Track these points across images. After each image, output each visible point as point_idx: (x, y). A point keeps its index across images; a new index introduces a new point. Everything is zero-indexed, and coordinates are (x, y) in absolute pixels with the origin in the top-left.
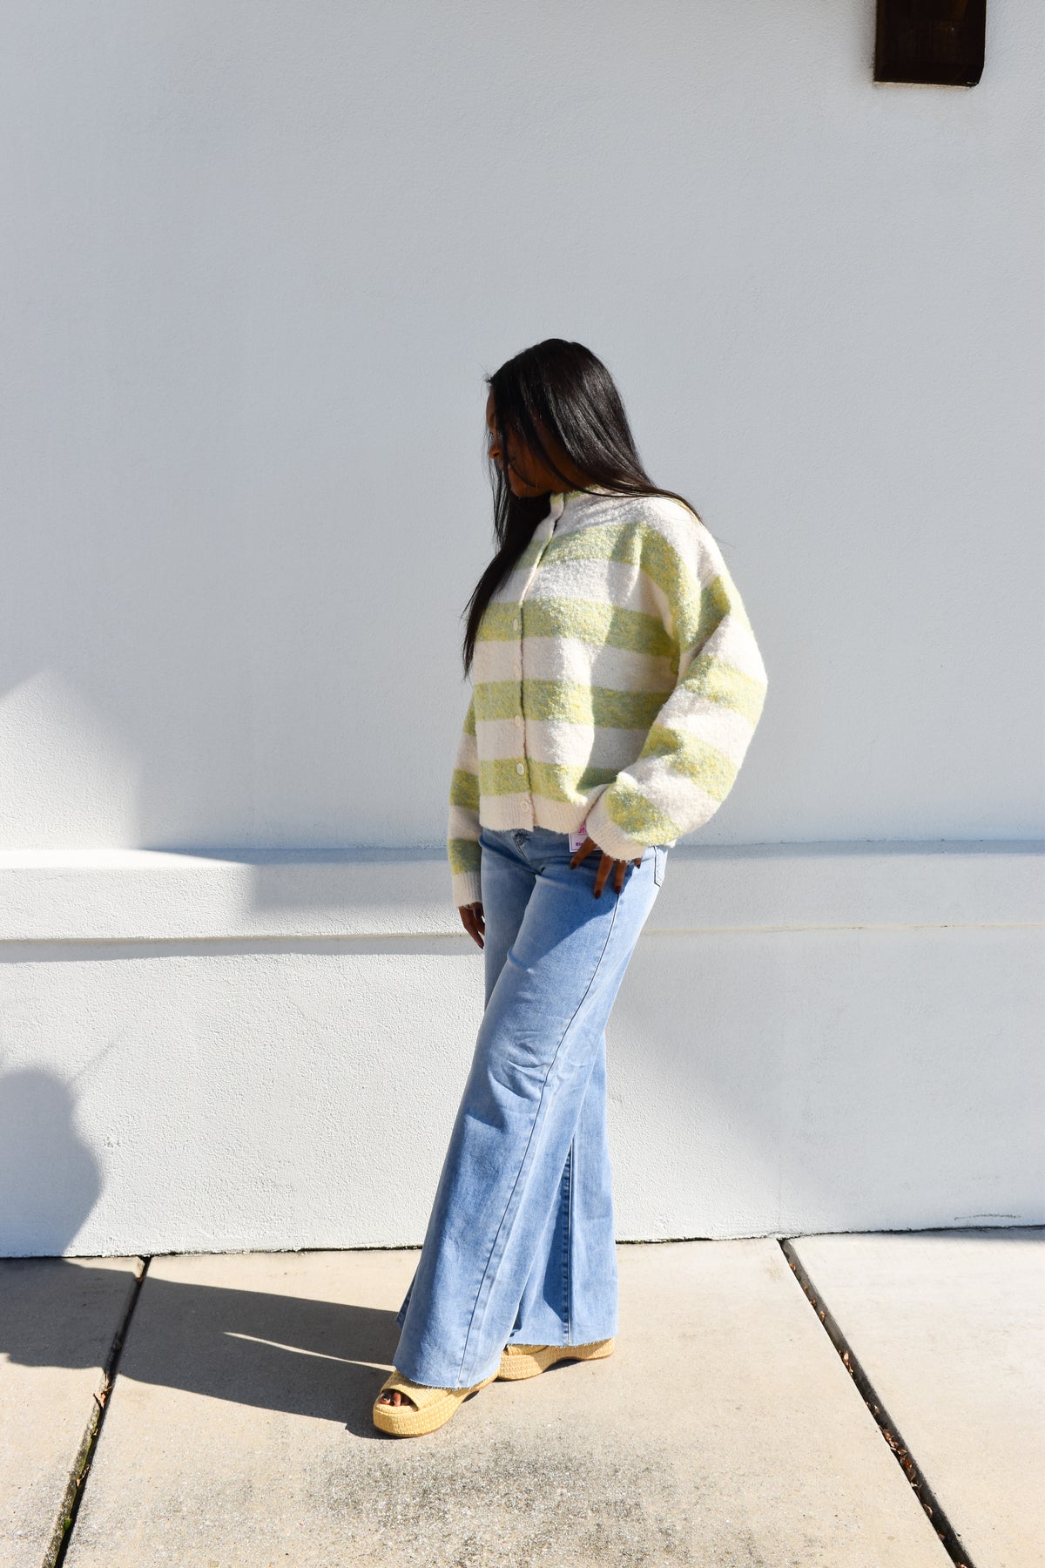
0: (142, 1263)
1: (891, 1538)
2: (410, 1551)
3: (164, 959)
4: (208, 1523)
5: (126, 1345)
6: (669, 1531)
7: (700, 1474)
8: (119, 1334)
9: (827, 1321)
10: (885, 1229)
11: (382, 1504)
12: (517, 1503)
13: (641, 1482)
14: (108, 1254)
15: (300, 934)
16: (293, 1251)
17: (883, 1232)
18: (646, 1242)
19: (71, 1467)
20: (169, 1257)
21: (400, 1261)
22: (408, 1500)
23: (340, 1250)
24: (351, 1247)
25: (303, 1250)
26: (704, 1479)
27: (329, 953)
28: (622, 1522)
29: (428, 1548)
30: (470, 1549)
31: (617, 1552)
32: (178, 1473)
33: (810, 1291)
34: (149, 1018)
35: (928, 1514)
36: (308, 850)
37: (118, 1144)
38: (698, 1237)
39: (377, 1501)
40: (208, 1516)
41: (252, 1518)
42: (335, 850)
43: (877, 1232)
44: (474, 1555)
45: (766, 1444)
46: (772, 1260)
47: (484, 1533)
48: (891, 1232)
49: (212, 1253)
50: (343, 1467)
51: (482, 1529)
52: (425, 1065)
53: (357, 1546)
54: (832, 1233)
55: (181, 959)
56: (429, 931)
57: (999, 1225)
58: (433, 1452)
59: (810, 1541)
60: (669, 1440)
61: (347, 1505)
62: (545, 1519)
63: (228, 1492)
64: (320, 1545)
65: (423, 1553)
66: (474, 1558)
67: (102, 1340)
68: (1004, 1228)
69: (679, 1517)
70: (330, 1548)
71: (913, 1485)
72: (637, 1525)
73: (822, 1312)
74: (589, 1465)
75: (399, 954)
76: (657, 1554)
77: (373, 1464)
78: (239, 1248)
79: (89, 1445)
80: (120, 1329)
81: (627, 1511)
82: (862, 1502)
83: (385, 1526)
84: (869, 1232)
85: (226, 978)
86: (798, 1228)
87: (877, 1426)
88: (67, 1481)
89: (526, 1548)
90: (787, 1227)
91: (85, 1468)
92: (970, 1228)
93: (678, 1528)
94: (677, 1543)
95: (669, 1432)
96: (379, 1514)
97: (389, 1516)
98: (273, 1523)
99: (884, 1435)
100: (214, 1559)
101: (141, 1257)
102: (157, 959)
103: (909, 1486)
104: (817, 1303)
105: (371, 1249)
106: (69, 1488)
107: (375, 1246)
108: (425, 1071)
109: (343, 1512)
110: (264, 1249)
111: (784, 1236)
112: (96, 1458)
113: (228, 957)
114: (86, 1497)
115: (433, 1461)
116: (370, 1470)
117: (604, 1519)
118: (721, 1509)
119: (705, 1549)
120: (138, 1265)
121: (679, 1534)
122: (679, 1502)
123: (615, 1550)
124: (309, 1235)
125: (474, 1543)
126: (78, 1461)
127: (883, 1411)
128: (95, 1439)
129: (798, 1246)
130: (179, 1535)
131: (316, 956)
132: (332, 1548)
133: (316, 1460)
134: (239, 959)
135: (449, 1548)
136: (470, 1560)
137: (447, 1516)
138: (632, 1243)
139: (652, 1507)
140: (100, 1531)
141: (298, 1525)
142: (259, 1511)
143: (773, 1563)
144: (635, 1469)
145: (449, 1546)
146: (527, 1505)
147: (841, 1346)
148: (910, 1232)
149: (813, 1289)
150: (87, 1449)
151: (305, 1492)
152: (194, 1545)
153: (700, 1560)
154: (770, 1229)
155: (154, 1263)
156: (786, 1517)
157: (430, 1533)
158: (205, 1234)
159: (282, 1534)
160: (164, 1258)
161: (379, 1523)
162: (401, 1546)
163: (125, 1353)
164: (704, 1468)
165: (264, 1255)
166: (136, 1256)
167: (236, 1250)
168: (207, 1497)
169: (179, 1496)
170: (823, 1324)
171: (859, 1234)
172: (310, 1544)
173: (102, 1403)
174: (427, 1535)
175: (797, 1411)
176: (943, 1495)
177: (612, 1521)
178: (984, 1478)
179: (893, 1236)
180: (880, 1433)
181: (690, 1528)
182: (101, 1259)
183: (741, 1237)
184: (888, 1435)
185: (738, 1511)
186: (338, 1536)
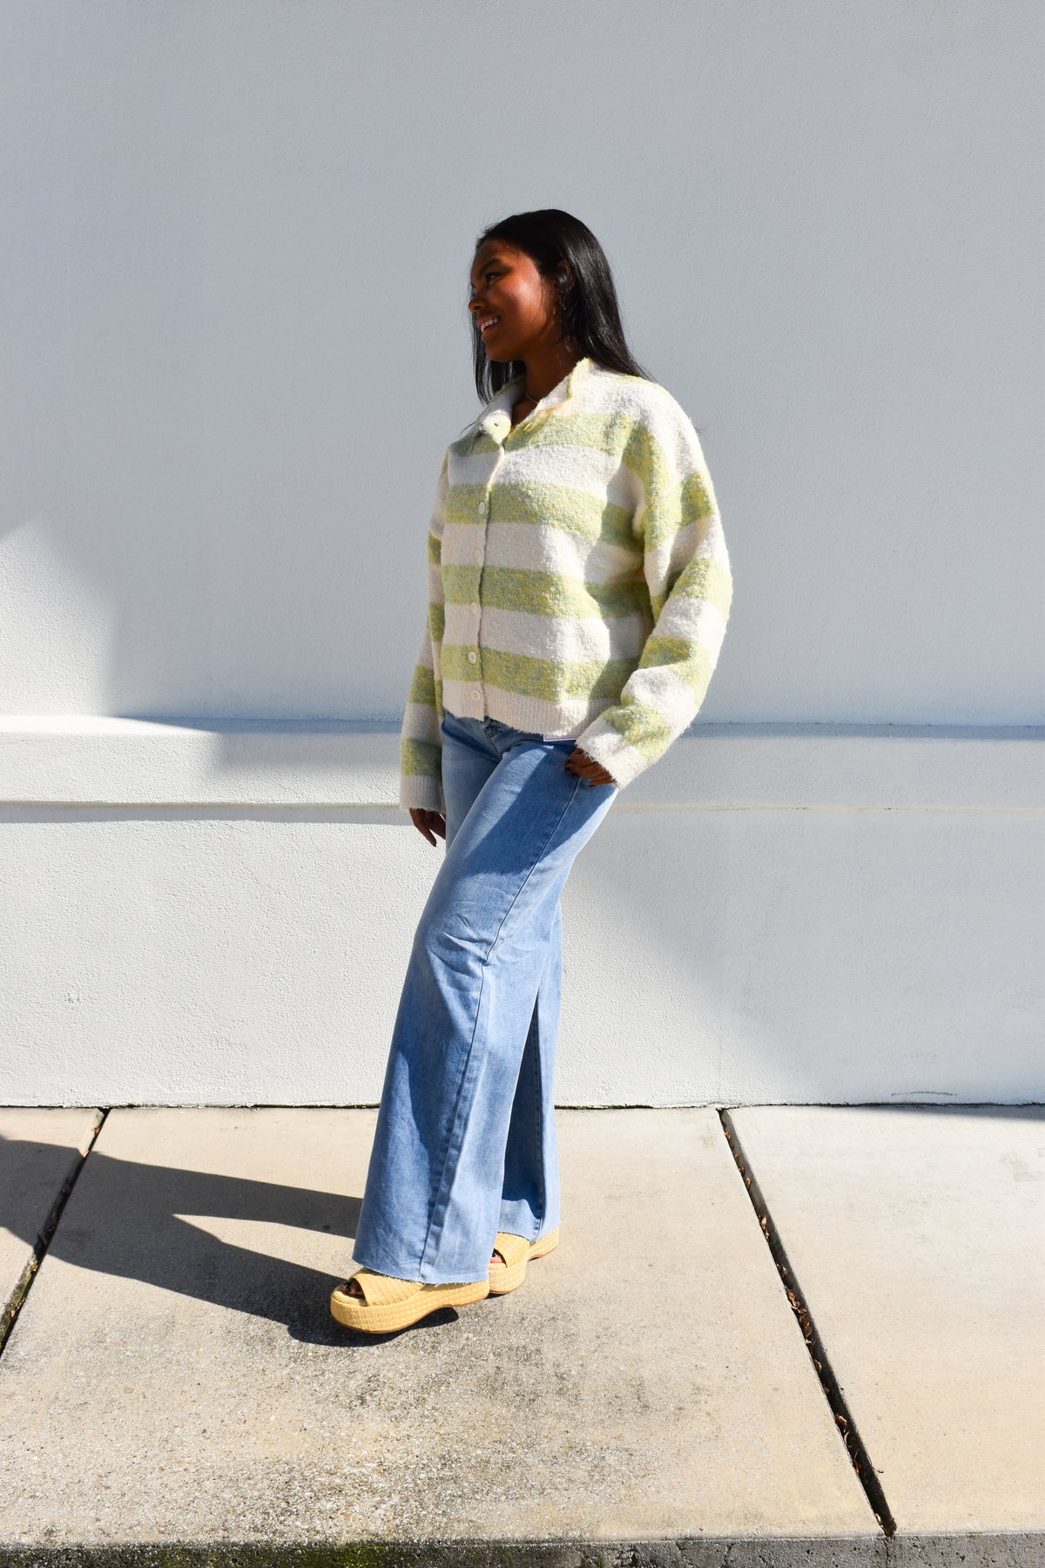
0: (101, 1114)
1: (776, 1389)
2: (315, 1385)
3: (123, 823)
4: (128, 1353)
5: (75, 1189)
6: (564, 1376)
7: (603, 1324)
8: (69, 1179)
9: (752, 1188)
10: (823, 1102)
12: (424, 1345)
13: (545, 1330)
14: (68, 1105)
15: (254, 802)
16: (246, 1107)
17: (821, 1105)
18: (588, 1108)
19: (7, 1299)
20: (127, 1109)
21: (349, 1119)
23: (291, 1107)
24: (308, 1104)
25: (256, 1106)
26: (607, 1329)
27: (283, 821)
28: (521, 1366)
29: (333, 1383)
30: (372, 1385)
31: (511, 1392)
32: (107, 1307)
33: (740, 1160)
34: (107, 880)
35: (817, 1368)
37: (78, 1000)
38: (639, 1104)
40: (129, 1347)
41: (171, 1351)
42: (292, 720)
43: (814, 1105)
44: (375, 1391)
45: (672, 1298)
46: (708, 1127)
47: (388, 1371)
48: (829, 1105)
49: (168, 1107)
51: (387, 1367)
53: (266, 1379)
54: (771, 1105)
55: (139, 823)
56: (380, 801)
57: (936, 1102)
59: (698, 1389)
60: (579, 1292)
61: (262, 1341)
62: (448, 1360)
63: (151, 1326)
64: (232, 1377)
65: (327, 1387)
66: (375, 1393)
67: (52, 1184)
68: (941, 1105)
69: (576, 1363)
70: (240, 1380)
71: (807, 1341)
72: (535, 1369)
73: (748, 1179)
74: (498, 1312)
75: (351, 823)
76: (549, 1396)
77: (293, 1305)
78: (194, 1103)
79: (28, 1280)
80: (72, 1175)
81: (527, 1356)
82: (754, 1355)
83: (295, 1361)
84: (807, 1105)
85: (182, 843)
86: (738, 1099)
87: (783, 1288)
89: (425, 1386)
90: (726, 1097)
91: (20, 1300)
92: (907, 1104)
93: (573, 1373)
94: (570, 1387)
95: (580, 1285)
96: (291, 1351)
97: (301, 1353)
98: (190, 1355)
99: (787, 1294)
100: (129, 1385)
101: (100, 1109)
102: (116, 823)
103: (801, 1344)
104: (745, 1170)
105: (322, 1107)
107: (325, 1105)
109: (257, 1347)
110: (219, 1104)
111: (723, 1106)
112: (31, 1292)
113: (184, 823)
114: (17, 1326)
116: (289, 1310)
117: (505, 1363)
118: (618, 1358)
119: (596, 1393)
120: (97, 1116)
121: (573, 1379)
122: (578, 1349)
123: (510, 1390)
124: (261, 1092)
125: (378, 1380)
126: (15, 1293)
127: (791, 1273)
128: (34, 1274)
129: (735, 1117)
130: (99, 1364)
131: (269, 824)
132: (242, 1380)
134: (194, 824)
135: (352, 1384)
136: (371, 1395)
137: (355, 1355)
138: (575, 1108)
139: (551, 1353)
140: (26, 1357)
141: (213, 1358)
142: (177, 1344)
143: (658, 1408)
144: (542, 1317)
145: (352, 1382)
146: (433, 1347)
147: (761, 1210)
148: (847, 1105)
149: (743, 1158)
150: (26, 1284)
151: (225, 1328)
152: (113, 1373)
153: (589, 1403)
154: (709, 1099)
155: (112, 1115)
156: (679, 1367)
158: (161, 1087)
159: (197, 1366)
160: (122, 1110)
161: (290, 1358)
162: (308, 1380)
163: (73, 1197)
164: (607, 1319)
165: (217, 1109)
166: (96, 1107)
167: (190, 1104)
168: (131, 1330)
169: (105, 1328)
170: (748, 1190)
171: (798, 1107)
172: (222, 1375)
173: (45, 1242)
174: (333, 1371)
175: (706, 1270)
176: (834, 1352)
177: (512, 1365)
178: (877, 1338)
179: (831, 1109)
180: (784, 1292)
181: (585, 1373)
182: (61, 1110)
183: (681, 1106)
184: (791, 1294)
185: (634, 1360)
186: (249, 1369)
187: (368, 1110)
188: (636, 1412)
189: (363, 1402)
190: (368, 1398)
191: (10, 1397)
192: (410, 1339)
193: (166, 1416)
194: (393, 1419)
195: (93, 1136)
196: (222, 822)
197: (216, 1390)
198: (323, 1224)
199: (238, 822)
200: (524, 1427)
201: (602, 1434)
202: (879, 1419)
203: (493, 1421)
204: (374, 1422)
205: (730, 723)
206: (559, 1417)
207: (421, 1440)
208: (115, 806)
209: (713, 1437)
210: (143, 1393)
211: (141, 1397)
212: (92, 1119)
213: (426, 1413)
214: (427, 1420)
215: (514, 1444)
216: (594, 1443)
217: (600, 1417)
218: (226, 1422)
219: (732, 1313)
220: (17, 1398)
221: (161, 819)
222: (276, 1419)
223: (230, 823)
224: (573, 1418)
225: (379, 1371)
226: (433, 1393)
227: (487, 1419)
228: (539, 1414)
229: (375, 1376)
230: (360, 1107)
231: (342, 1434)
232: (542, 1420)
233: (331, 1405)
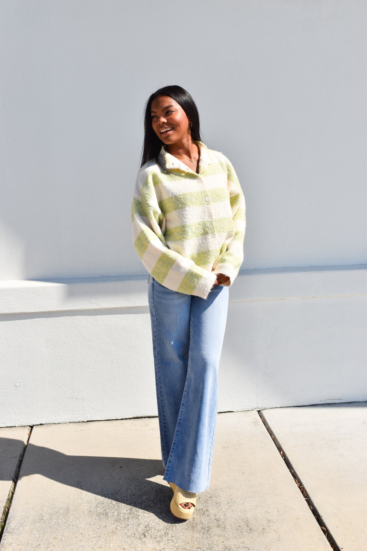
0: (30, 428)
1: (298, 519)
2: (126, 530)
3: (33, 319)
4: (53, 523)
5: (24, 459)
6: (219, 519)
7: (230, 498)
8: (22, 455)
9: (275, 440)
10: (295, 406)
11: (116, 514)
13: (209, 502)
14: (18, 425)
15: (82, 309)
16: (84, 422)
19: (4, 505)
20: (40, 426)
21: (123, 424)
22: (125, 512)
23: (101, 421)
24: (105, 419)
25: (88, 421)
26: (231, 499)
27: (92, 315)
28: (202, 517)
29: (132, 529)
30: (147, 529)
31: (200, 528)
32: (43, 505)
33: (268, 429)
34: (28, 341)
35: (311, 509)
36: (83, 278)
37: (19, 386)
38: (229, 411)
39: (114, 513)
40: (53, 521)
41: (69, 521)
42: (93, 278)
43: (292, 407)
45: (253, 486)
46: (255, 418)
47: (152, 523)
48: (297, 406)
49: (55, 424)
50: (102, 500)
52: (129, 354)
53: (107, 529)
54: (276, 408)
55: (39, 319)
56: (128, 306)
57: (336, 403)
58: (134, 493)
59: (269, 521)
60: (218, 486)
61: (103, 514)
63: (60, 512)
64: (94, 530)
65: (130, 531)
66: (149, 532)
67: (15, 457)
68: (337, 403)
69: (222, 514)
72: (207, 518)
73: (273, 437)
75: (118, 314)
76: (214, 528)
78: (65, 421)
79: (11, 496)
80: (22, 453)
81: (203, 513)
82: (287, 506)
83: (117, 522)
84: (290, 407)
85: (55, 326)
86: (264, 407)
87: (292, 478)
88: (3, 510)
89: (167, 528)
90: (260, 406)
91: (9, 505)
92: (325, 404)
93: (222, 518)
94: (221, 524)
95: (218, 483)
96: (115, 517)
97: (118, 518)
98: (77, 522)
99: (295, 480)
100: (55, 536)
101: (30, 426)
102: (30, 319)
103: (304, 499)
104: (271, 433)
106: (3, 512)
107: (113, 419)
108: (128, 356)
109: (102, 517)
110: (74, 421)
111: (259, 409)
112: (13, 501)
113: (56, 318)
114: (9, 515)
115: (134, 497)
117: (196, 516)
118: (237, 511)
119: (231, 525)
120: (29, 429)
121: (222, 520)
122: (222, 508)
123: (199, 527)
124: (89, 416)
125: (149, 527)
126: (7, 502)
127: (295, 472)
128: (13, 494)
129: (264, 413)
130: (43, 528)
131: (88, 316)
132: (98, 531)
133: (92, 498)
134: (60, 318)
135: (140, 529)
136: (147, 533)
137: (139, 517)
139: (212, 511)
140: (14, 528)
141: (86, 522)
142: (71, 518)
143: (256, 529)
144: (206, 497)
145: (140, 528)
147: (280, 449)
148: (304, 406)
149: (270, 428)
150: (10, 498)
151: (88, 510)
152: (48, 531)
153: (229, 529)
154: (254, 407)
155: (34, 428)
156: (260, 513)
157: (133, 523)
158: (52, 417)
159: (80, 526)
160: (38, 426)
161: (115, 520)
162: (123, 529)
163: (24, 462)
164: (231, 495)
165: (73, 423)
166: (28, 426)
167: (64, 422)
168: (53, 514)
169: (43, 514)
170: (273, 441)
171: (286, 408)
172: (90, 529)
173: (15, 480)
174: (132, 524)
175: (264, 473)
176: (316, 502)
177: (198, 517)
178: (331, 495)
179: (298, 408)
180: (294, 480)
181: (226, 518)
182: (15, 428)
183: (244, 410)
184: (296, 481)
185: (243, 511)
186: (100, 526)
187: (129, 420)
188: (248, 532)
189: (145, 536)
190: (146, 534)
191: (10, 544)
192: (159, 509)
193: (71, 547)
194: (157, 542)
195: (28, 437)
196: (70, 317)
197: (89, 535)
198: (119, 466)
199: (76, 316)
200: (207, 541)
201: (236, 542)
202: (338, 527)
203: (195, 540)
204: (150, 544)
205: (254, 269)
206: (219, 536)
207: (169, 550)
208: (30, 313)
209: (278, 539)
210: (61, 539)
211: (60, 540)
212: (27, 430)
213: (169, 538)
214: (170, 541)
215: (204, 548)
216: (234, 546)
217: (234, 535)
218: (94, 548)
219: (276, 490)
220: (13, 544)
221: (47, 317)
222: (113, 546)
223: (73, 317)
224: (224, 536)
225: (149, 523)
226: (170, 530)
227: (193, 539)
228: (212, 536)
229: (148, 525)
230: (126, 419)
231: (139, 550)
232: (213, 538)
233: (133, 538)
